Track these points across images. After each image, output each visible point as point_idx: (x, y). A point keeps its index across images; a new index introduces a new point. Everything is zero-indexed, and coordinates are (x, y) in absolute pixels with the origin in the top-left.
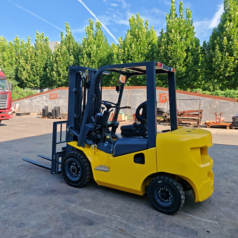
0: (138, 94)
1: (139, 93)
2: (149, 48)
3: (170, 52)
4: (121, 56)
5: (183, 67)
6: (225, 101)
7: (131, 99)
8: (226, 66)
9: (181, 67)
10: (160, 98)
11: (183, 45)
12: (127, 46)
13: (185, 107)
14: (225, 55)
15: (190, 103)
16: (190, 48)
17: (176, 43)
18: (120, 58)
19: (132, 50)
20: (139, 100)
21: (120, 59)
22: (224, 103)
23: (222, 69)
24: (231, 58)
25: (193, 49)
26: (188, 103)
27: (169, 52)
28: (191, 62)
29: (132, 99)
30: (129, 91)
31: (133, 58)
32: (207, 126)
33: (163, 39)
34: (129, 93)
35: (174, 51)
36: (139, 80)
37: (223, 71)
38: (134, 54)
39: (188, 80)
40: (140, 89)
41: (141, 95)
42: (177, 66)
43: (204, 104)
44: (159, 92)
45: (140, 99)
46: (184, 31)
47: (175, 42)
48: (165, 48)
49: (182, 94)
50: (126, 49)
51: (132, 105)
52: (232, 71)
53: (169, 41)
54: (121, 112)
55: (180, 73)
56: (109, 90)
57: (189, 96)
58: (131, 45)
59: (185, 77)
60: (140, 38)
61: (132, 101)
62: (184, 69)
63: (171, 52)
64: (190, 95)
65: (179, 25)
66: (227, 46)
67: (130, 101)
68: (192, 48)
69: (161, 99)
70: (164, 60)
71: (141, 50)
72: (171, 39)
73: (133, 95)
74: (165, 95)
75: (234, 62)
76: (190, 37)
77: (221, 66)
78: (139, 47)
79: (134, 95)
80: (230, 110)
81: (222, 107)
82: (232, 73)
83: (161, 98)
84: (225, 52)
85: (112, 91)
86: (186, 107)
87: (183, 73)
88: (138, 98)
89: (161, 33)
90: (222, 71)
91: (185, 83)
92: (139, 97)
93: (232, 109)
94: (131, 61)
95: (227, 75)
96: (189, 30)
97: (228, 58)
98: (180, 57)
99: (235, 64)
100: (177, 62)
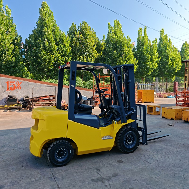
5: (12, 58)
8: (49, 62)
9: (10, 58)
14: (48, 53)
23: (46, 64)
26: (37, 90)
28: (18, 54)
42: (6, 56)
43: (50, 90)
44: (7, 79)
47: (2, 33)
57: (37, 84)
62: (14, 59)
68: (17, 43)
75: (54, 59)
77: (46, 61)
84: (48, 51)
95: (49, 69)
96: (11, 26)
97: (50, 56)
98: (8, 48)
99: (54, 61)
100: (6, 52)
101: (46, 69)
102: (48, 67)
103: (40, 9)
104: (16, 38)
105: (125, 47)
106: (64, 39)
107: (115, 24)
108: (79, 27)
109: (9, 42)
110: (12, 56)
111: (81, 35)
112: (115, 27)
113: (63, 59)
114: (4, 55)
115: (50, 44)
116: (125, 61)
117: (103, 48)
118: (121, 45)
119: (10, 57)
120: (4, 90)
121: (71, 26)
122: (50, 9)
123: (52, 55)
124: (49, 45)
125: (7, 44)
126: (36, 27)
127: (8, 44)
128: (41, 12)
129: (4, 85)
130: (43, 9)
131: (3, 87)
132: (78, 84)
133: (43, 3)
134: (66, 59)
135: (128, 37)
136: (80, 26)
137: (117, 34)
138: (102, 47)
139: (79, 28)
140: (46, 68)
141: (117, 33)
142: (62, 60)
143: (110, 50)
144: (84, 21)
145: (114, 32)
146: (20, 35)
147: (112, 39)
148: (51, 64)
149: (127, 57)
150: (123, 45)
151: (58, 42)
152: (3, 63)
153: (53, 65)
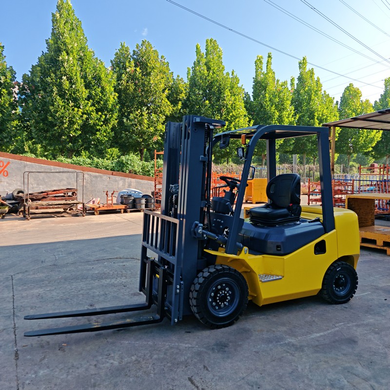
6: (97, 174)
8: (72, 123)
13: (35, 185)
15: (43, 178)
22: (96, 177)
23: (66, 126)
24: (78, 111)
25: (8, 83)
26: (41, 178)
32: (96, 213)
43: (68, 179)
49: (28, 163)
64: (42, 165)
66: (69, 90)
68: (4, 82)
75: (81, 116)
77: (65, 121)
80: (105, 187)
81: (93, 182)
82: (79, 132)
84: (68, 100)
86: (38, 184)
90: (65, 129)
93: (107, 186)
95: (72, 135)
97: (73, 110)
99: (82, 120)
101: (65, 136)
102: (70, 133)
103: (53, 15)
104: (3, 73)
105: (227, 93)
106: (103, 76)
107: (208, 47)
108: (134, 51)
111: (138, 69)
112: (208, 52)
113: (101, 116)
115: (74, 86)
116: (227, 122)
117: (183, 95)
118: (219, 90)
121: (119, 50)
122: (74, 14)
123: (76, 109)
124: (71, 87)
126: (46, 51)
128: (54, 20)
130: (60, 15)
132: (130, 167)
134: (108, 117)
135: (233, 73)
136: (137, 50)
137: (212, 68)
138: (181, 93)
139: (134, 54)
141: (212, 65)
142: (99, 120)
143: (197, 99)
144: (146, 41)
145: (206, 64)
146: (11, 67)
147: (201, 77)
148: (75, 126)
149: (231, 114)
150: (223, 89)
151: (90, 83)
153: (79, 128)
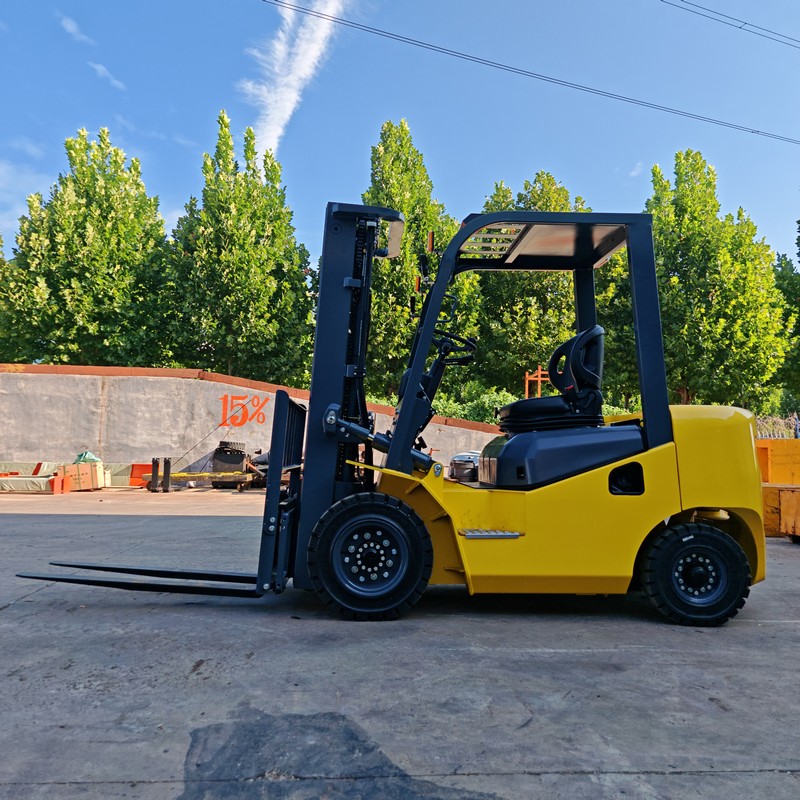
0: (141, 396)
1: (146, 390)
2: (150, 251)
3: (227, 270)
4: (37, 261)
5: (269, 321)
7: (113, 413)
8: (391, 333)
9: (263, 322)
10: (225, 409)
11: (265, 257)
12: (64, 230)
14: (386, 301)
16: (285, 270)
17: (242, 247)
18: (34, 265)
19: (85, 244)
20: (147, 415)
21: (32, 269)
23: (380, 339)
24: (403, 311)
25: (295, 273)
27: (224, 271)
28: (289, 309)
29: (116, 412)
30: (104, 383)
31: (87, 275)
33: (202, 228)
34: (106, 390)
35: (240, 269)
36: (109, 352)
37: (381, 343)
38: (94, 259)
39: (285, 365)
40: (151, 379)
41: (155, 400)
42: (249, 315)
44: (223, 389)
45: (150, 412)
46: (265, 216)
47: (241, 242)
48: (210, 256)
50: (60, 238)
51: (118, 435)
52: (404, 347)
53: (222, 239)
54: (93, 457)
55: (260, 339)
56: (17, 378)
58: (80, 226)
59: (276, 353)
60: (112, 208)
61: (116, 418)
62: (273, 328)
63: (231, 272)
65: (249, 196)
66: (388, 276)
67: (109, 419)
68: (289, 271)
69: (229, 414)
70: (208, 292)
71: (118, 250)
72: (230, 233)
73: (122, 400)
74: (241, 401)
75: (409, 321)
76: (283, 236)
77: (378, 331)
78: (114, 240)
79: (126, 398)
82: (405, 351)
83: (229, 411)
84: (386, 292)
85: (26, 379)
87: (268, 342)
88: (143, 408)
89: (191, 209)
90: (379, 344)
91: (273, 374)
92: (146, 405)
94: (80, 282)
95: (390, 357)
96: (278, 217)
97: (395, 310)
98: (258, 290)
99: (411, 328)
100: (249, 304)
101: (379, 359)
102: (386, 352)
103: (375, 151)
104: (288, 256)
105: (723, 256)
107: (679, 169)
108: (519, 195)
109: (263, 272)
110: (268, 315)
112: (680, 178)
114: (242, 315)
115: (398, 268)
116: (722, 321)
117: (620, 270)
118: (705, 253)
119: (262, 320)
120: (213, 423)
121: (491, 197)
122: (411, 145)
123: (399, 308)
124: (394, 269)
125: (256, 278)
127: (258, 279)
128: (376, 158)
129: (213, 408)
130: (386, 149)
131: (209, 413)
133: (386, 125)
134: (459, 320)
135: (740, 215)
136: (525, 193)
137: (689, 209)
138: (615, 267)
139: (519, 201)
140: (378, 356)
141: (689, 203)
142: (442, 326)
144: (543, 173)
145: (674, 203)
146: (303, 245)
147: (662, 228)
148: (396, 339)
149: (733, 302)
150: (713, 251)
152: (240, 340)
153: (403, 342)
